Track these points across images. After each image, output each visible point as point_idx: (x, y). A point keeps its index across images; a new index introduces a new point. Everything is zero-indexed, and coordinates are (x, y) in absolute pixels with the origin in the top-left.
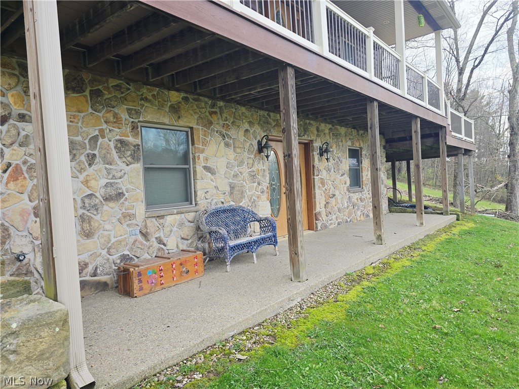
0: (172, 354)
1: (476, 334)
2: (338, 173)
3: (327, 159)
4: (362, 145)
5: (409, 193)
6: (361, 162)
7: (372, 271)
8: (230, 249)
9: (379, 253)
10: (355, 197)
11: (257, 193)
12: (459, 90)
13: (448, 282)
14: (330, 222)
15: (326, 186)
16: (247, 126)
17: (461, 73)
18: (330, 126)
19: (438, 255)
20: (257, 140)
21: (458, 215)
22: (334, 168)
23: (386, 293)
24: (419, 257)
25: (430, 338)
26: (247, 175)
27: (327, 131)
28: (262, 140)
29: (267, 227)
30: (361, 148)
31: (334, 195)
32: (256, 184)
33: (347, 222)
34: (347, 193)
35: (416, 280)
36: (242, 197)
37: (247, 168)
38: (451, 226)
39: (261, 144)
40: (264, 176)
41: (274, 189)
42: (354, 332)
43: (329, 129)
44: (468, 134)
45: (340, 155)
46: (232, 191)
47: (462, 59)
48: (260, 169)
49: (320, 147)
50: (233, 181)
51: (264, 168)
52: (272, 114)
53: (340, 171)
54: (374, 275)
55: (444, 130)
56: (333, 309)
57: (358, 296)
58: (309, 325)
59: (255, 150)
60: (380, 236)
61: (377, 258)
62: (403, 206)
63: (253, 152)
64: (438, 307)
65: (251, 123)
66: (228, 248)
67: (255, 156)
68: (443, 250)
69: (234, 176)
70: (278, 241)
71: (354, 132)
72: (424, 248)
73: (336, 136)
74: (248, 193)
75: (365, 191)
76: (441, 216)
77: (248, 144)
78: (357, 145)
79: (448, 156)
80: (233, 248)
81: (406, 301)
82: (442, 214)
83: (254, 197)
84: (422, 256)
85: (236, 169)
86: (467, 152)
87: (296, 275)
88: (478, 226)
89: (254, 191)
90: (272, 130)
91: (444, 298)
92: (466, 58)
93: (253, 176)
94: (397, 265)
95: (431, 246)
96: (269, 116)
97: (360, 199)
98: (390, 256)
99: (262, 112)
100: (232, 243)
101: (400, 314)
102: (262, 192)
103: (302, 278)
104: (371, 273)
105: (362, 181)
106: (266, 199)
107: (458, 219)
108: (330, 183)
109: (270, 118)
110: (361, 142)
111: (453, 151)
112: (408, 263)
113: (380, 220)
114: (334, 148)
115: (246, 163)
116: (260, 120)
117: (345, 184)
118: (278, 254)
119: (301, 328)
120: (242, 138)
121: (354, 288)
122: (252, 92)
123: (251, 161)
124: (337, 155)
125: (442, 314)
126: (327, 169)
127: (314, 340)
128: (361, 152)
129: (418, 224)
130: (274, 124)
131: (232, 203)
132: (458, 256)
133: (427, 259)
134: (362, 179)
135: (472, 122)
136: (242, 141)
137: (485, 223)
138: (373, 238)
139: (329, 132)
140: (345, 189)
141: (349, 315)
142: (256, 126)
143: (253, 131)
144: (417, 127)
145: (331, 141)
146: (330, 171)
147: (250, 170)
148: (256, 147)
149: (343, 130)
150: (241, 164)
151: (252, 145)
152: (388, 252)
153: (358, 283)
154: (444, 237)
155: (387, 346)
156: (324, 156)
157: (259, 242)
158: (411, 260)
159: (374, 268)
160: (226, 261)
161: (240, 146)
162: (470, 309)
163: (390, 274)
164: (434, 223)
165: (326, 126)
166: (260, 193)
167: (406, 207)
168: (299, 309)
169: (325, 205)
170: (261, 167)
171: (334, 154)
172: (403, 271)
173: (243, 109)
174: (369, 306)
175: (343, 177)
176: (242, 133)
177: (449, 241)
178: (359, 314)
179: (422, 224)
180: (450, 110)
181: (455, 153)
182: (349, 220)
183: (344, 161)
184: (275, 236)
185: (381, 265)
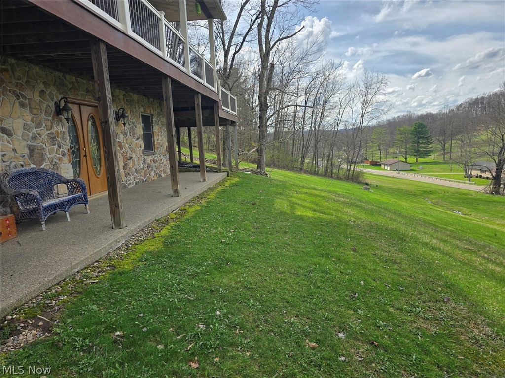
0: (33, 289)
1: (244, 241)
2: (134, 137)
3: (124, 124)
4: (152, 112)
5: (191, 156)
6: (153, 128)
7: (174, 216)
8: (43, 210)
9: (177, 203)
10: (149, 159)
11: (58, 155)
12: (225, 69)
13: (226, 216)
14: (128, 182)
15: (124, 149)
16: (42, 87)
17: (226, 55)
18: (124, 92)
19: (218, 201)
20: (54, 102)
21: (228, 173)
22: (130, 133)
23: (188, 228)
24: (206, 203)
25: (220, 248)
26: (47, 137)
27: (121, 97)
28: (59, 102)
29: (75, 187)
30: (152, 115)
31: (131, 158)
32: (56, 147)
33: (143, 181)
34: (142, 156)
35: (206, 218)
36: (43, 160)
37: (45, 129)
38: (224, 181)
39: (59, 106)
40: (63, 138)
41: (73, 152)
42: (172, 253)
43: (123, 96)
44: (233, 109)
45: (134, 120)
46: (32, 154)
47: (227, 43)
48: (59, 131)
49: (116, 112)
50: (32, 144)
51: (64, 130)
52: (67, 76)
53: (135, 136)
54: (176, 218)
55: (217, 104)
56: (153, 243)
57: (169, 232)
58: (138, 255)
59: (53, 112)
60: (177, 190)
61: (176, 206)
62: (187, 167)
63: (50, 114)
64: (222, 231)
65: (45, 83)
66: (42, 208)
67: (53, 118)
68: (220, 197)
69: (32, 138)
70: (88, 199)
71: (145, 99)
72: (208, 197)
73: (130, 102)
74: (49, 156)
75: (157, 154)
76: (216, 174)
77: (45, 106)
78: (149, 112)
79: (221, 125)
80: (47, 209)
81: (202, 230)
82: (217, 172)
83: (55, 160)
84: (208, 202)
85: (34, 130)
86: (233, 123)
87: (117, 224)
88: (241, 179)
89: (55, 154)
90: (69, 92)
91: (225, 225)
92: (230, 42)
93: (53, 138)
94: (191, 210)
95: (212, 196)
96: (65, 78)
97: (153, 161)
98: (185, 205)
99: (57, 74)
100: (45, 204)
101: (199, 238)
102: (64, 155)
103: (123, 225)
104: (174, 217)
105: (154, 145)
106: (67, 162)
107: (228, 176)
108: (127, 146)
109: (66, 80)
110: (151, 109)
111: (224, 122)
112: (199, 208)
113: (176, 177)
114: (128, 114)
115: (44, 124)
116: (55, 81)
117: (140, 147)
118: (89, 212)
119: (132, 258)
120: (38, 99)
121: (165, 228)
122: (51, 54)
123: (49, 123)
124: (131, 120)
125: (225, 234)
126: (124, 133)
127: (145, 263)
128: (152, 118)
129: (202, 180)
130: (70, 86)
131: (33, 166)
132: (230, 200)
133: (211, 204)
134: (154, 143)
135: (235, 98)
136: (38, 101)
137: (245, 178)
138: (171, 192)
139: (124, 98)
140: (141, 151)
141: (165, 244)
142: (52, 87)
143: (49, 91)
144: (199, 101)
145: (126, 107)
146: (126, 135)
147: (49, 132)
148: (53, 109)
149: (135, 97)
150: (39, 125)
151: (49, 106)
152: (184, 202)
153: (167, 224)
154: (220, 188)
155: (195, 256)
156: (120, 121)
157: (71, 202)
158: (201, 206)
159: (175, 214)
160: (41, 220)
161: (37, 107)
162: (240, 229)
163: (187, 216)
164: (213, 179)
165: (120, 92)
166: (61, 156)
167: (190, 167)
168: (126, 247)
169: (124, 167)
170: (60, 129)
171: (129, 119)
172: (197, 213)
173: (37, 69)
174: (178, 237)
175: (138, 141)
176: (37, 93)
177: (224, 191)
178: (173, 242)
179: (204, 180)
180: (221, 88)
181: (225, 123)
182: (145, 180)
183: (138, 126)
184: (85, 196)
185: (180, 211)
